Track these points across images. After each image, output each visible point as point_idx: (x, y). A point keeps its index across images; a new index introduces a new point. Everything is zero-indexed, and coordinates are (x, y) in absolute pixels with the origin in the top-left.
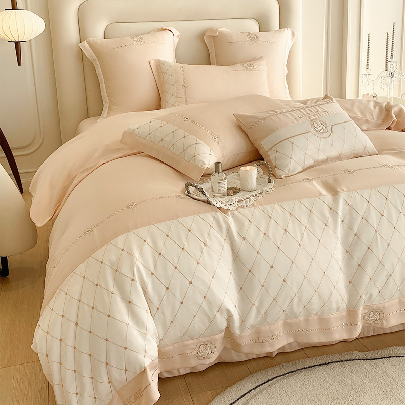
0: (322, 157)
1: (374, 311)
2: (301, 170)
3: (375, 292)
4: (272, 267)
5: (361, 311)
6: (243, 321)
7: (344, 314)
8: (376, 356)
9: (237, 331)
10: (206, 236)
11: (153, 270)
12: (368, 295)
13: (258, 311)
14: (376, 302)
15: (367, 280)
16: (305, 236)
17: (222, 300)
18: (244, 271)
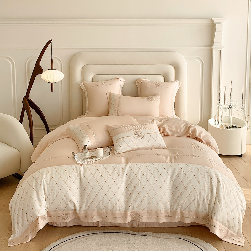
0: (136, 147)
1: (136, 214)
2: (125, 152)
3: (136, 206)
4: (93, 188)
5: (129, 213)
6: (80, 208)
7: (123, 213)
8: (138, 234)
9: (78, 212)
10: (71, 173)
11: (48, 183)
12: (132, 207)
13: (86, 205)
14: (136, 210)
15: (132, 200)
16: (109, 179)
17: (71, 198)
18: (83, 189)
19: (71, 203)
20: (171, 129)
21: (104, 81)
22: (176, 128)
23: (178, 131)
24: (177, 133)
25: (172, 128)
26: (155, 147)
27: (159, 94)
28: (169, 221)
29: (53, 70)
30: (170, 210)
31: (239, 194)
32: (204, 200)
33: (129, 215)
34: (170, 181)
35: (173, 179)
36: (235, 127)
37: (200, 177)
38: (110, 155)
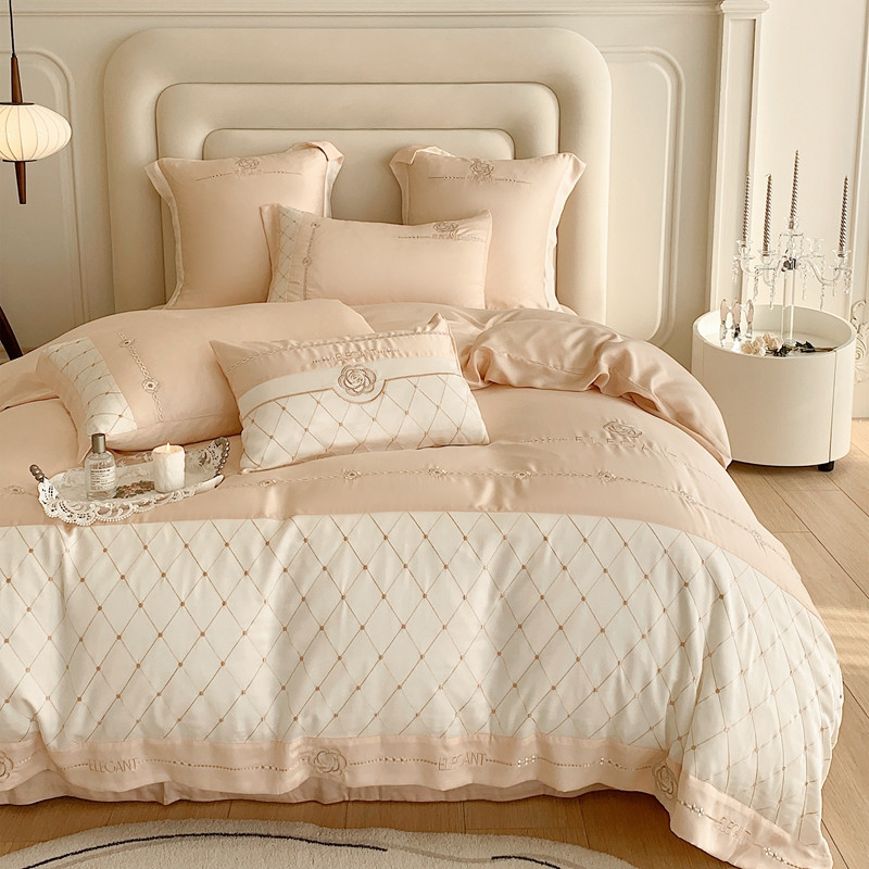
0: (343, 439)
1: (327, 752)
2: (290, 461)
3: (325, 716)
4: (119, 637)
5: (295, 746)
6: (63, 726)
7: (266, 746)
8: (339, 840)
9: (52, 743)
10: (15, 567)
12: (309, 719)
13: (90, 712)
14: (330, 734)
15: (308, 688)
16: (197, 590)
17: (17, 681)
18: (73, 638)
19: (15, 706)
20: (519, 357)
21: (251, 159)
22: (542, 353)
23: (551, 363)
24: (547, 372)
25: (524, 352)
26: (434, 436)
27: (485, 212)
28: (484, 779)
29: (21, 104)
30: (487, 729)
31: (816, 652)
32: (646, 685)
33: (293, 755)
34: (492, 598)
35: (506, 586)
36: (808, 348)
37: (632, 578)
38: (222, 477)
